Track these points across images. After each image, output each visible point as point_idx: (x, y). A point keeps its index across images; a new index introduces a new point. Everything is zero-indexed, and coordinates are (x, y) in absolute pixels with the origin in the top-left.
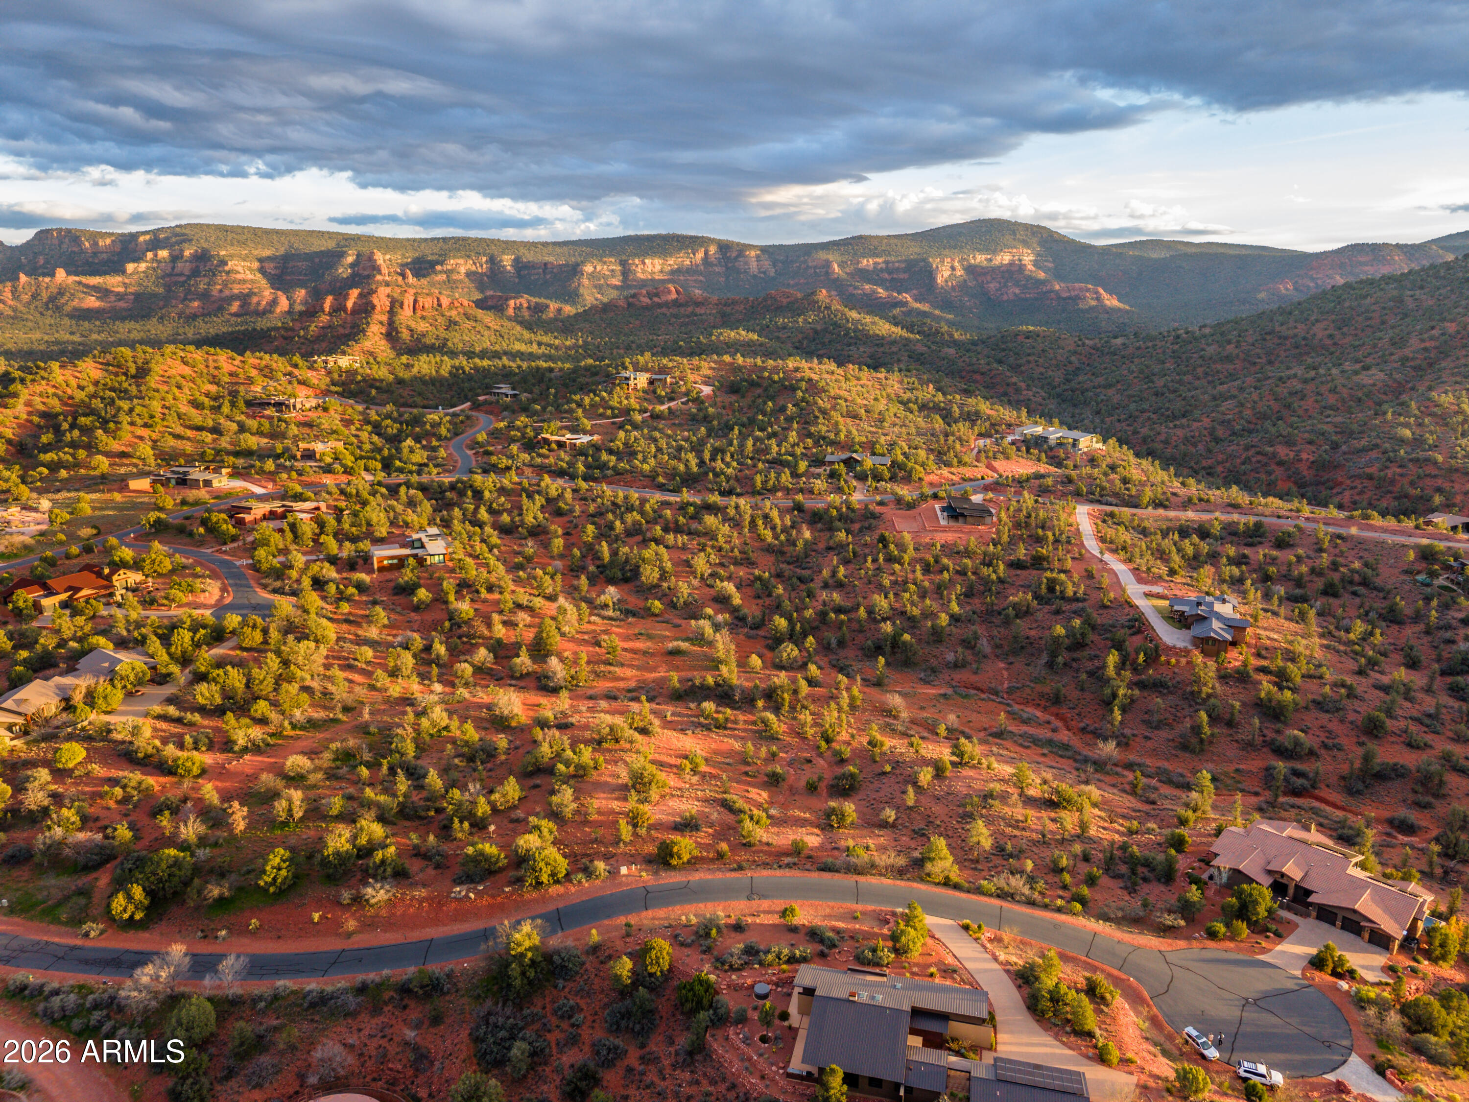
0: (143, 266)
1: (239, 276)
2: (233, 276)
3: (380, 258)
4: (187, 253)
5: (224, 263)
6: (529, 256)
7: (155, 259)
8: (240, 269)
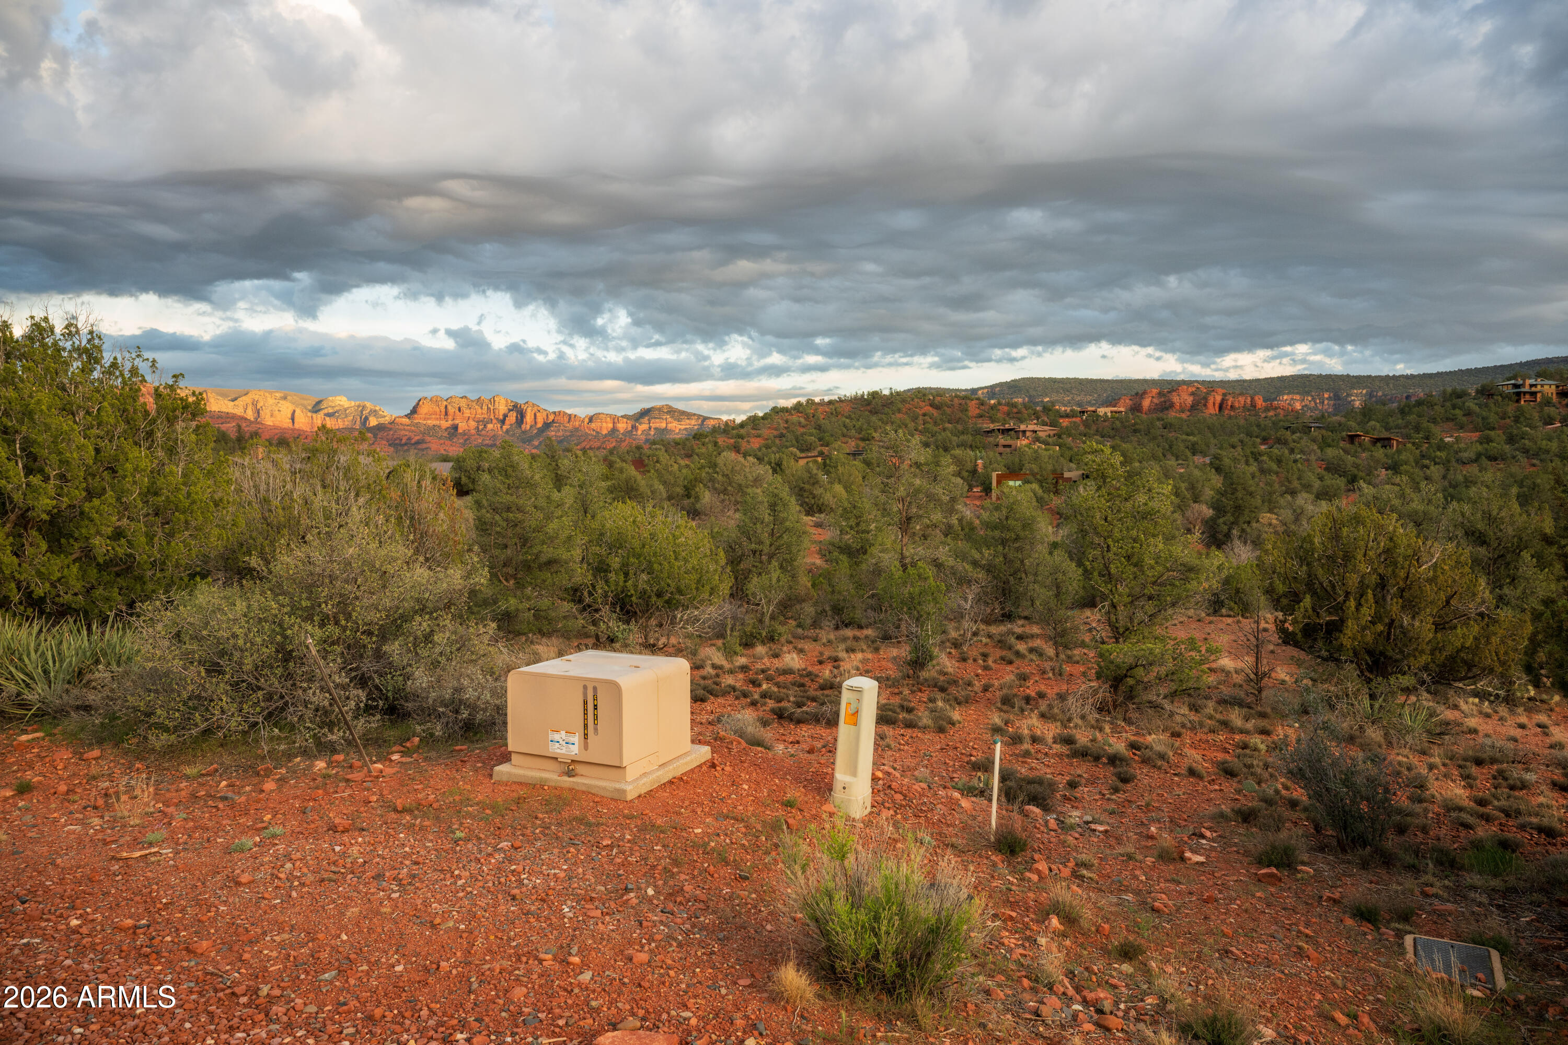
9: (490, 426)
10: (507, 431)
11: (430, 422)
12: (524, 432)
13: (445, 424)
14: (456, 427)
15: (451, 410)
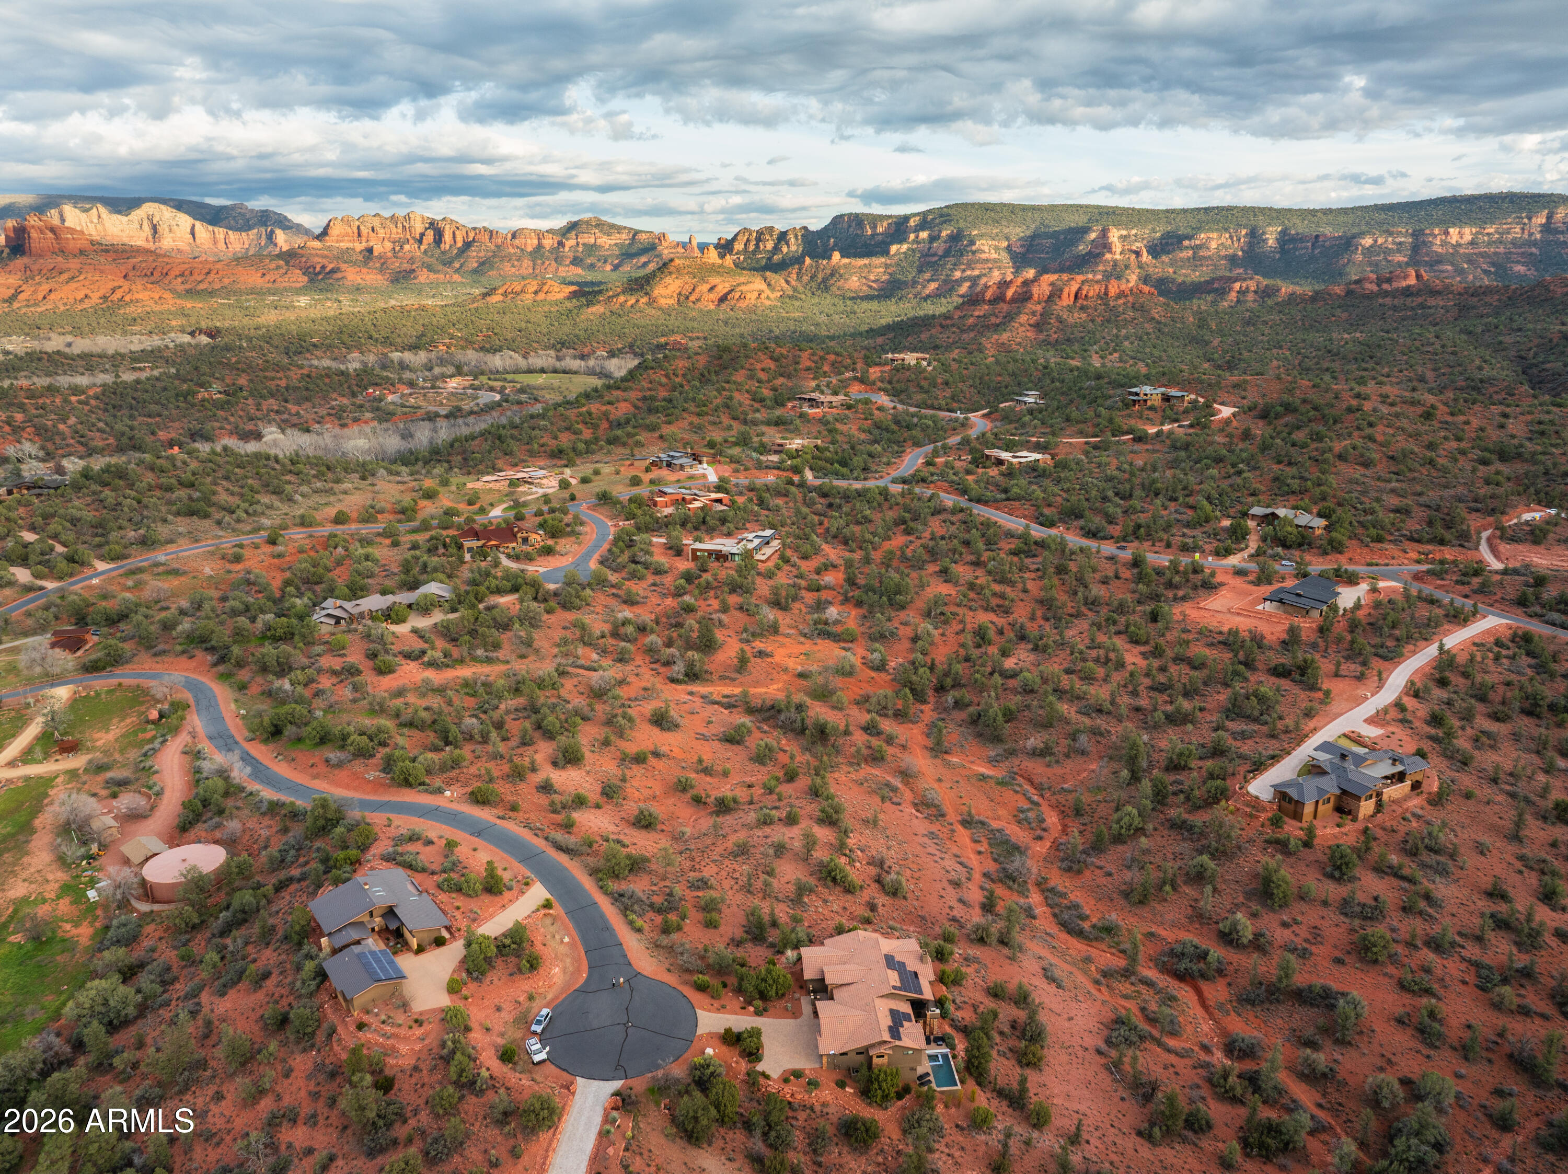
0: (905, 247)
1: (984, 256)
2: (978, 255)
3: (1115, 235)
4: (944, 234)
5: (972, 243)
6: (1299, 227)
7: (916, 241)
8: (986, 248)
9: (407, 247)
10: (425, 252)
11: (343, 245)
12: (444, 253)
13: (359, 247)
14: (370, 250)
15: (364, 231)
